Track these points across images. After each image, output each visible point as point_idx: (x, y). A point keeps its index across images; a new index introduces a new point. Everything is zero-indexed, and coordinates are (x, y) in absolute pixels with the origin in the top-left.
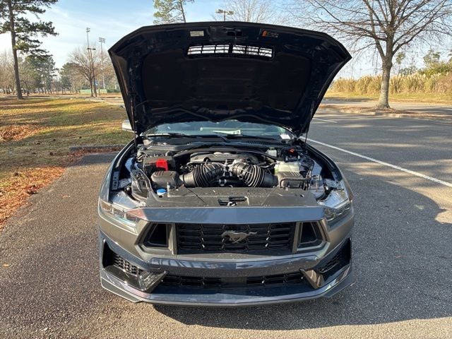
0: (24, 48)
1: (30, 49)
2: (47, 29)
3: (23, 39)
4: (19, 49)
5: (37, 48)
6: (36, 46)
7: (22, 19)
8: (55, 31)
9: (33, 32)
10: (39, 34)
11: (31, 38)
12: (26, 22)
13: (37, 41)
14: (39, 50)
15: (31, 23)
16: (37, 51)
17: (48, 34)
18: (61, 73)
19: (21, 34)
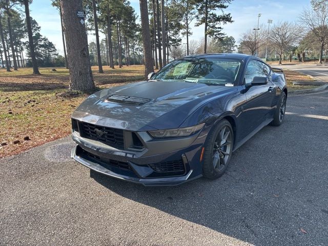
0: (211, 33)
1: (215, 33)
2: (227, 19)
3: (212, 27)
4: (208, 34)
5: (219, 33)
6: (219, 31)
7: (212, 14)
8: (232, 20)
9: (218, 22)
10: (222, 22)
11: (217, 26)
12: (214, 15)
13: (220, 28)
14: (220, 34)
15: (217, 16)
16: (219, 34)
17: (227, 22)
18: (238, 49)
19: (211, 24)
